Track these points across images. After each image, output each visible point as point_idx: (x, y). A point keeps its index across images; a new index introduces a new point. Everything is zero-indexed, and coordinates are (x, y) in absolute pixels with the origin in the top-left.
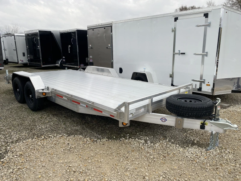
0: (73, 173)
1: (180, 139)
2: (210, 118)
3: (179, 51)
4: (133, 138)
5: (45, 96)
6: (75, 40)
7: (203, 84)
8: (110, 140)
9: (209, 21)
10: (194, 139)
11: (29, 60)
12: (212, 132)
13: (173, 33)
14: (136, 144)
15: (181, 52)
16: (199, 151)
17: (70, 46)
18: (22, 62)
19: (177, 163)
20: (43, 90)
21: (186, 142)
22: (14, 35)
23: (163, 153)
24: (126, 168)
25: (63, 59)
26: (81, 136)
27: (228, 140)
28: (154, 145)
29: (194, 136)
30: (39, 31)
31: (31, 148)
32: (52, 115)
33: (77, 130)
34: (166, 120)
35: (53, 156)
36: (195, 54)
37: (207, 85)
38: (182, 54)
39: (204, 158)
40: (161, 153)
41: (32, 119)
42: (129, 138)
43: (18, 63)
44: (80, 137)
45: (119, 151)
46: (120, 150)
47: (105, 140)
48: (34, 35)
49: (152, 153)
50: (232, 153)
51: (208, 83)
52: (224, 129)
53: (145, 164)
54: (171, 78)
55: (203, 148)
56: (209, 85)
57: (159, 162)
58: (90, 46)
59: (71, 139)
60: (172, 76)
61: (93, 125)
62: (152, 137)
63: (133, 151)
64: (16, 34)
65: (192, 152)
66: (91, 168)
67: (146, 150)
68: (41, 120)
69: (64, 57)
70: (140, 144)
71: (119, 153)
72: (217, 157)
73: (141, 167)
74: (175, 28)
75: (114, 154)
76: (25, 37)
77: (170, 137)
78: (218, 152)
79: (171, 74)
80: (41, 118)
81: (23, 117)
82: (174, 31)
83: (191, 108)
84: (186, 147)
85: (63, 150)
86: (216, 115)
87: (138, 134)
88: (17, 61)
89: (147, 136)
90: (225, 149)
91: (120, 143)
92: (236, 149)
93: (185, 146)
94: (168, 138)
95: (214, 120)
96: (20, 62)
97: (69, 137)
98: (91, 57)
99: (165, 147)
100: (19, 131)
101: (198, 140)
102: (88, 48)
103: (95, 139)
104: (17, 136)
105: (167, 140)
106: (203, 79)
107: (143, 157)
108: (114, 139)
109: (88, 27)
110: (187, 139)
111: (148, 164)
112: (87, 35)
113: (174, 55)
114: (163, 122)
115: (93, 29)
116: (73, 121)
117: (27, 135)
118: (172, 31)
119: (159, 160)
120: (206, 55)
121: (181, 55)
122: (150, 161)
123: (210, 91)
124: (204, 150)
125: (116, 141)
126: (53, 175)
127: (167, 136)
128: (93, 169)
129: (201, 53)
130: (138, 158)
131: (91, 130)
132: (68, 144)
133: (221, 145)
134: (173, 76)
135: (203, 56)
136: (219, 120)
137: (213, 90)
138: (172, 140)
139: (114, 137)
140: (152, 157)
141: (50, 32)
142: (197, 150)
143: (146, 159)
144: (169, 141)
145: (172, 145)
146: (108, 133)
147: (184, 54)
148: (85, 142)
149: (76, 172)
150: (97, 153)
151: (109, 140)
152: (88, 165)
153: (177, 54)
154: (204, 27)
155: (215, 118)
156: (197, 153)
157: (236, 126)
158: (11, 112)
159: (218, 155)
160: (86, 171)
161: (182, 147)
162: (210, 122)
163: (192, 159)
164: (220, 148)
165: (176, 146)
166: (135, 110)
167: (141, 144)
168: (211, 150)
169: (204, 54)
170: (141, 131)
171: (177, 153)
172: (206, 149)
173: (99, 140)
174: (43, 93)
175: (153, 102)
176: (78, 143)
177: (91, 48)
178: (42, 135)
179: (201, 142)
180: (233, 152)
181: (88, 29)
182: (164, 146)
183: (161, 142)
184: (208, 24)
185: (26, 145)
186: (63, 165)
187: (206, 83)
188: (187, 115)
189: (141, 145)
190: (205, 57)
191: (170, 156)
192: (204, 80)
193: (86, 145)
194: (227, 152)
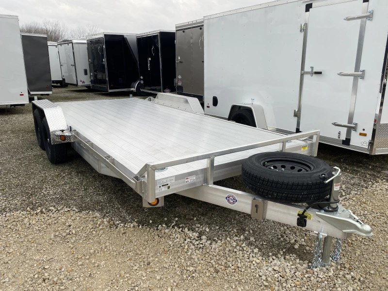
0: (40, 281)
1: (270, 236)
2: (318, 206)
3: (312, 68)
4: (181, 226)
5: (65, 142)
6: (156, 48)
7: (353, 132)
8: (141, 227)
9: (370, 10)
10: (296, 241)
11: (91, 81)
12: (318, 234)
13: (303, 33)
14: (178, 240)
15: (314, 71)
16: (293, 267)
17: (150, 59)
18: (84, 84)
19: (234, 287)
20: (63, 131)
21: (279, 245)
22: (72, 43)
23: (218, 264)
24: (133, 285)
25: (141, 80)
26: (97, 214)
27: (367, 249)
28: (211, 244)
29: (298, 234)
30: (105, 35)
31: (9, 226)
32: (77, 172)
33: (98, 203)
34: (235, 201)
35: (33, 245)
36: (341, 74)
37: (361, 134)
38: (317, 73)
39: (293, 285)
40: (214, 263)
41: (42, 177)
42: (175, 225)
43: (76, 85)
44: (94, 216)
45: (141, 249)
46: (144, 247)
47: (132, 225)
48: (98, 41)
49: (196, 260)
50: (359, 280)
51: (364, 130)
52: (344, 231)
53: (172, 281)
54: (296, 118)
55: (306, 262)
56: (365, 135)
57: (201, 281)
58: (179, 58)
59: (78, 218)
60: (297, 115)
61: (129, 196)
62: (217, 227)
63: (165, 252)
64: (74, 41)
65: (276, 268)
66: (75, 277)
67: (189, 254)
68: (55, 180)
69: (142, 78)
70: (185, 240)
71: (140, 253)
72: (323, 284)
73: (161, 286)
74: (306, 25)
75: (130, 253)
76: (86, 45)
77: (251, 232)
78: (331, 274)
79: (297, 110)
80: (57, 176)
81: (32, 173)
82: (304, 30)
83: (277, 183)
84: (273, 255)
85: (52, 237)
86: (332, 200)
87: (195, 219)
88: (75, 83)
89: (209, 224)
90: (349, 269)
91: (153, 234)
92: (372, 272)
93: (271, 254)
94: (247, 232)
95: (326, 211)
96: (80, 84)
97: (78, 214)
98: (180, 77)
99: (230, 250)
100: (13, 196)
101: (304, 243)
102: (176, 62)
103: (117, 222)
104: (3, 204)
105: (242, 237)
106: (354, 121)
107: (177, 266)
108: (148, 224)
109: (176, 27)
110: (282, 239)
111: (177, 282)
112: (175, 41)
113: (302, 75)
114: (230, 203)
115: (183, 30)
116: (102, 185)
117: (19, 204)
118: (301, 31)
119: (203, 277)
120: (362, 77)
121: (314, 75)
122: (185, 276)
123: (366, 146)
124: (305, 266)
125: (148, 229)
126: (9, 281)
127: (247, 228)
128: (78, 279)
129: (352, 71)
130: (166, 268)
131: (120, 205)
132: (70, 226)
133: (344, 260)
134: (300, 114)
135: (356, 77)
136: (337, 211)
137: (371, 144)
138: (252, 239)
139: (151, 222)
140: (191, 269)
141: (122, 36)
142: (289, 265)
143: (178, 273)
144: (246, 239)
145: (245, 249)
146: (146, 212)
147: (320, 73)
148: (98, 226)
149: (46, 281)
150: (103, 248)
151: (139, 226)
152: (75, 270)
153: (308, 73)
154: (359, 21)
155: (329, 206)
156: (287, 270)
157: (367, 228)
158: (21, 164)
159: (326, 282)
160: (64, 281)
161: (263, 255)
162: (317, 215)
163: (267, 284)
164: (339, 267)
165: (253, 251)
166: (174, 178)
167: (189, 240)
168: (315, 270)
169: (359, 75)
170: (203, 215)
171: (244, 267)
172: (310, 264)
173: (122, 225)
174: (61, 136)
175: (215, 165)
176: (85, 225)
177: (180, 62)
178: (40, 205)
179: (308, 248)
180: (362, 279)
181: (177, 31)
182: (227, 249)
183: (228, 239)
184: (368, 14)
185: (6, 221)
186: (35, 265)
187: (360, 130)
188: (270, 196)
189: (186, 242)
190: (360, 80)
191: (228, 272)
192: (356, 124)
193: (96, 231)
194: (349, 277)
